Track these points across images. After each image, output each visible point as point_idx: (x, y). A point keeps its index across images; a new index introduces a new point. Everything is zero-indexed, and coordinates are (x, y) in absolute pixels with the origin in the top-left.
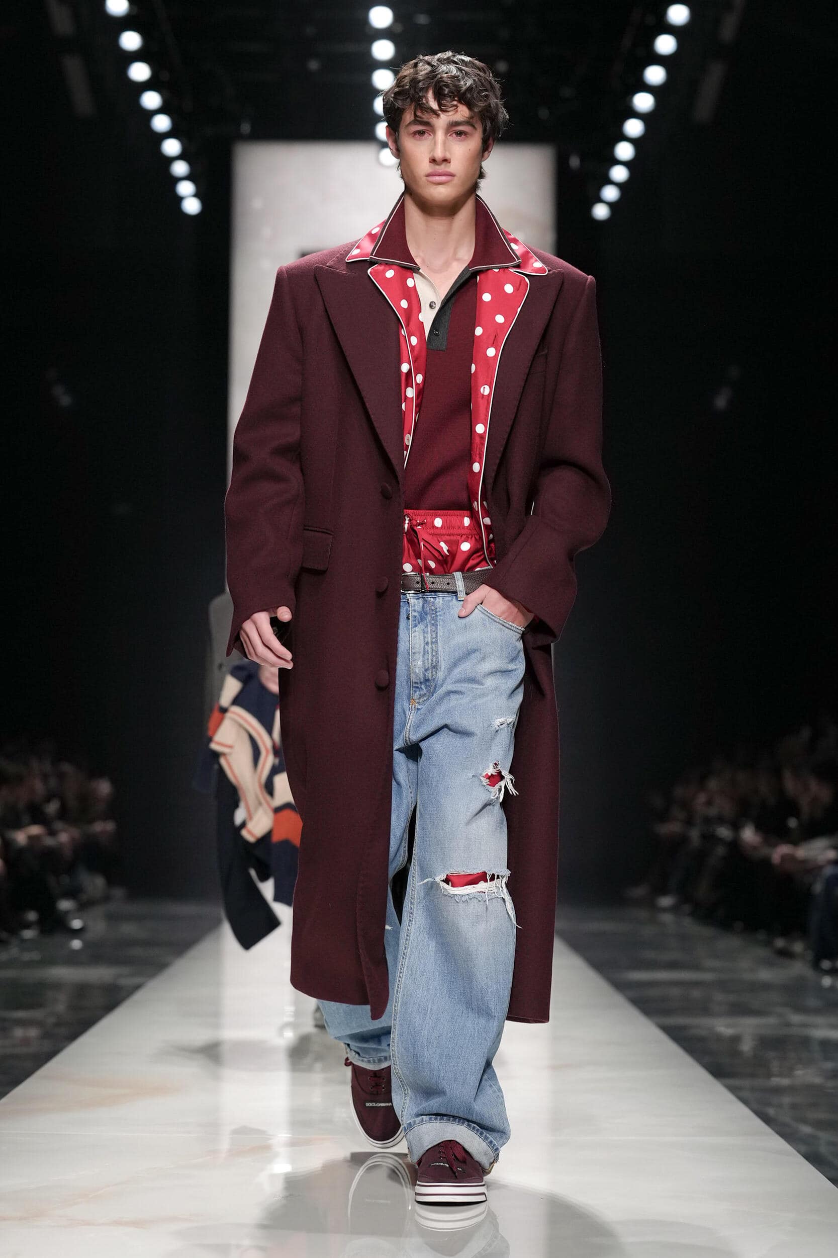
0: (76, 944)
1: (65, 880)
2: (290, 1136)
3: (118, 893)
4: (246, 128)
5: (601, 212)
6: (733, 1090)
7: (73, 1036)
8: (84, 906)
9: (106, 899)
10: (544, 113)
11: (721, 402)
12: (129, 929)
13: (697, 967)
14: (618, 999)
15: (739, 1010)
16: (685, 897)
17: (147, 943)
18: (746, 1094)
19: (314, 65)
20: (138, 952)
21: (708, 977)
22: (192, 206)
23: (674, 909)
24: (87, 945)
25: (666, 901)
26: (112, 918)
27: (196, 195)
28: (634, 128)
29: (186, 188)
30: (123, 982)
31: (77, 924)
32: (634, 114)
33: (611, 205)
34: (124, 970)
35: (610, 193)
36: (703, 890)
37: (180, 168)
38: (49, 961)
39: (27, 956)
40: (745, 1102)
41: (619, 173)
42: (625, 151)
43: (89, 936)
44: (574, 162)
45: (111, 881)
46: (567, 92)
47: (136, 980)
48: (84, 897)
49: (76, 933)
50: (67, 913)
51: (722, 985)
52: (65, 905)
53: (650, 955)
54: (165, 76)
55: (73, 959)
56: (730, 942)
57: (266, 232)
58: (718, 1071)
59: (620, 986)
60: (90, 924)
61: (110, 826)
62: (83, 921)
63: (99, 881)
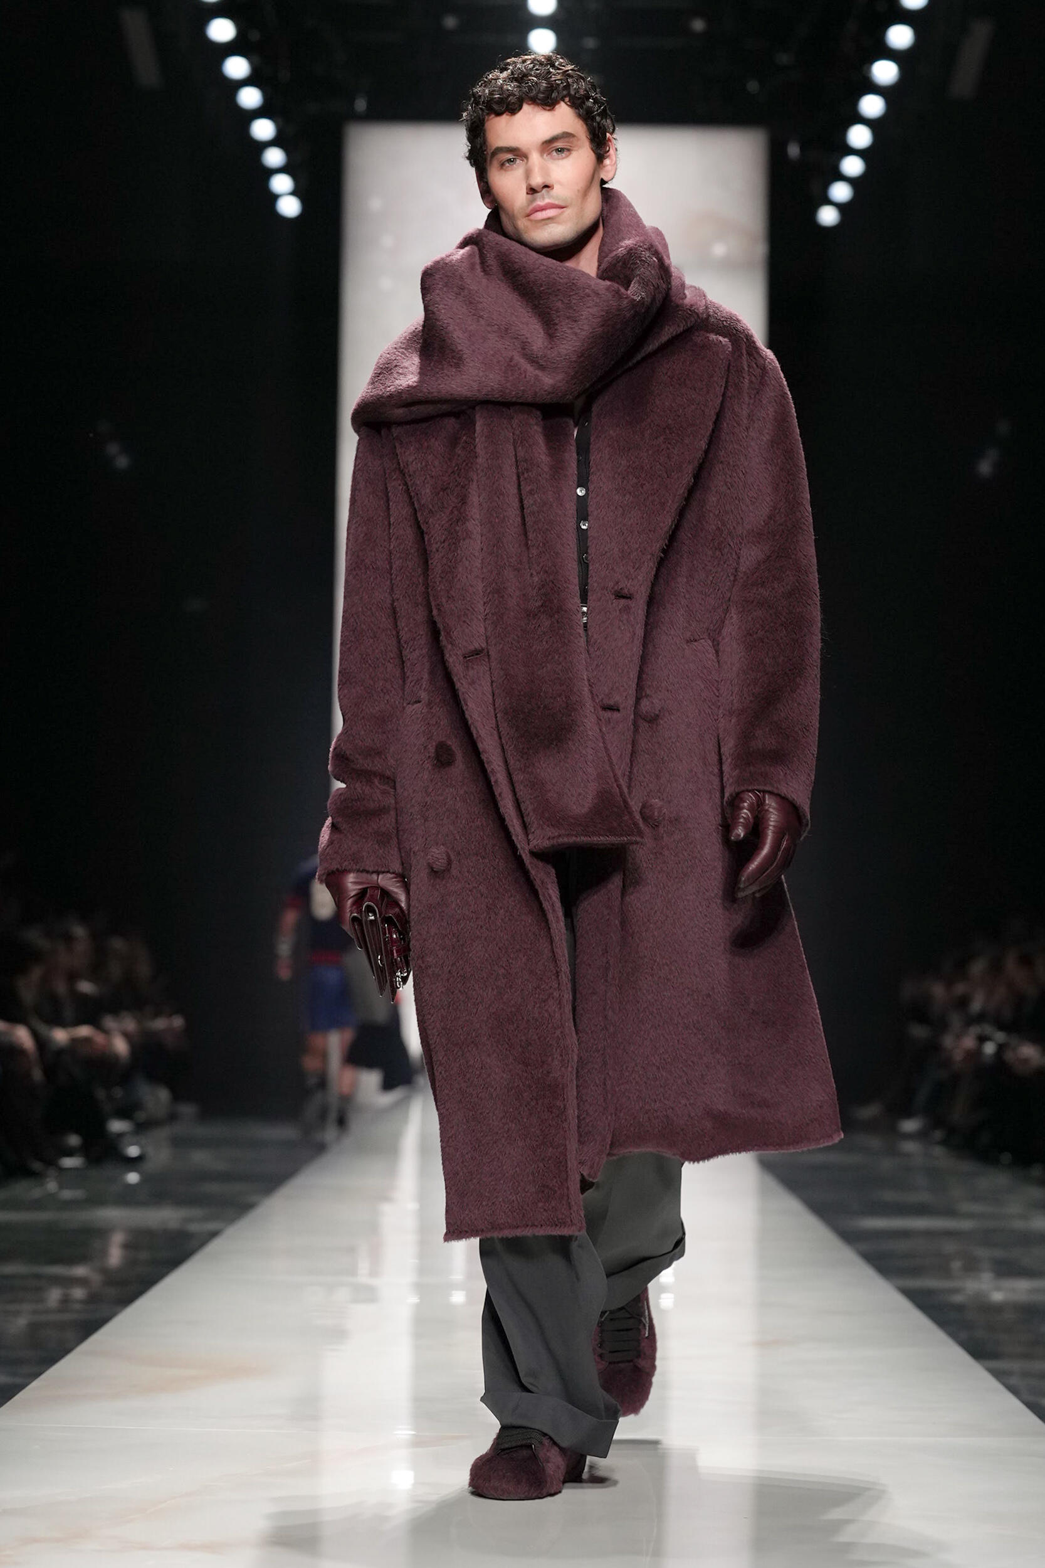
0: (133, 1178)
1: (118, 1092)
2: (413, 1433)
3: (188, 1110)
4: (361, 105)
5: (828, 216)
6: (998, 1374)
7: (127, 1300)
8: (142, 1128)
9: (172, 1117)
10: (753, 86)
11: (985, 468)
12: (201, 1158)
13: (950, 1212)
14: (847, 1254)
15: (1006, 1269)
16: (936, 1119)
17: (225, 1177)
18: (1013, 1381)
19: (450, 22)
20: (213, 1188)
21: (966, 1225)
22: (289, 207)
23: (921, 1136)
24: (146, 1179)
25: (910, 1125)
26: (179, 1143)
27: (294, 193)
28: (872, 106)
29: (281, 184)
30: (194, 1227)
31: (133, 1151)
32: (873, 88)
33: (840, 207)
34: (196, 1212)
35: (841, 192)
36: (959, 1112)
37: (274, 157)
38: (96, 1200)
39: (67, 1194)
40: (1014, 1390)
41: (852, 166)
42: (859, 136)
43: (149, 1166)
44: (794, 150)
45: (177, 1096)
46: (784, 59)
47: (211, 1226)
48: (141, 1116)
49: (133, 1163)
50: (121, 1135)
51: (987, 1238)
52: (117, 1126)
53: (889, 1196)
54: (255, 36)
55: (128, 1197)
56: (996, 1179)
57: (387, 241)
58: (979, 1351)
59: (850, 1237)
60: (150, 1151)
61: (178, 1022)
62: (141, 1147)
63: (163, 1095)
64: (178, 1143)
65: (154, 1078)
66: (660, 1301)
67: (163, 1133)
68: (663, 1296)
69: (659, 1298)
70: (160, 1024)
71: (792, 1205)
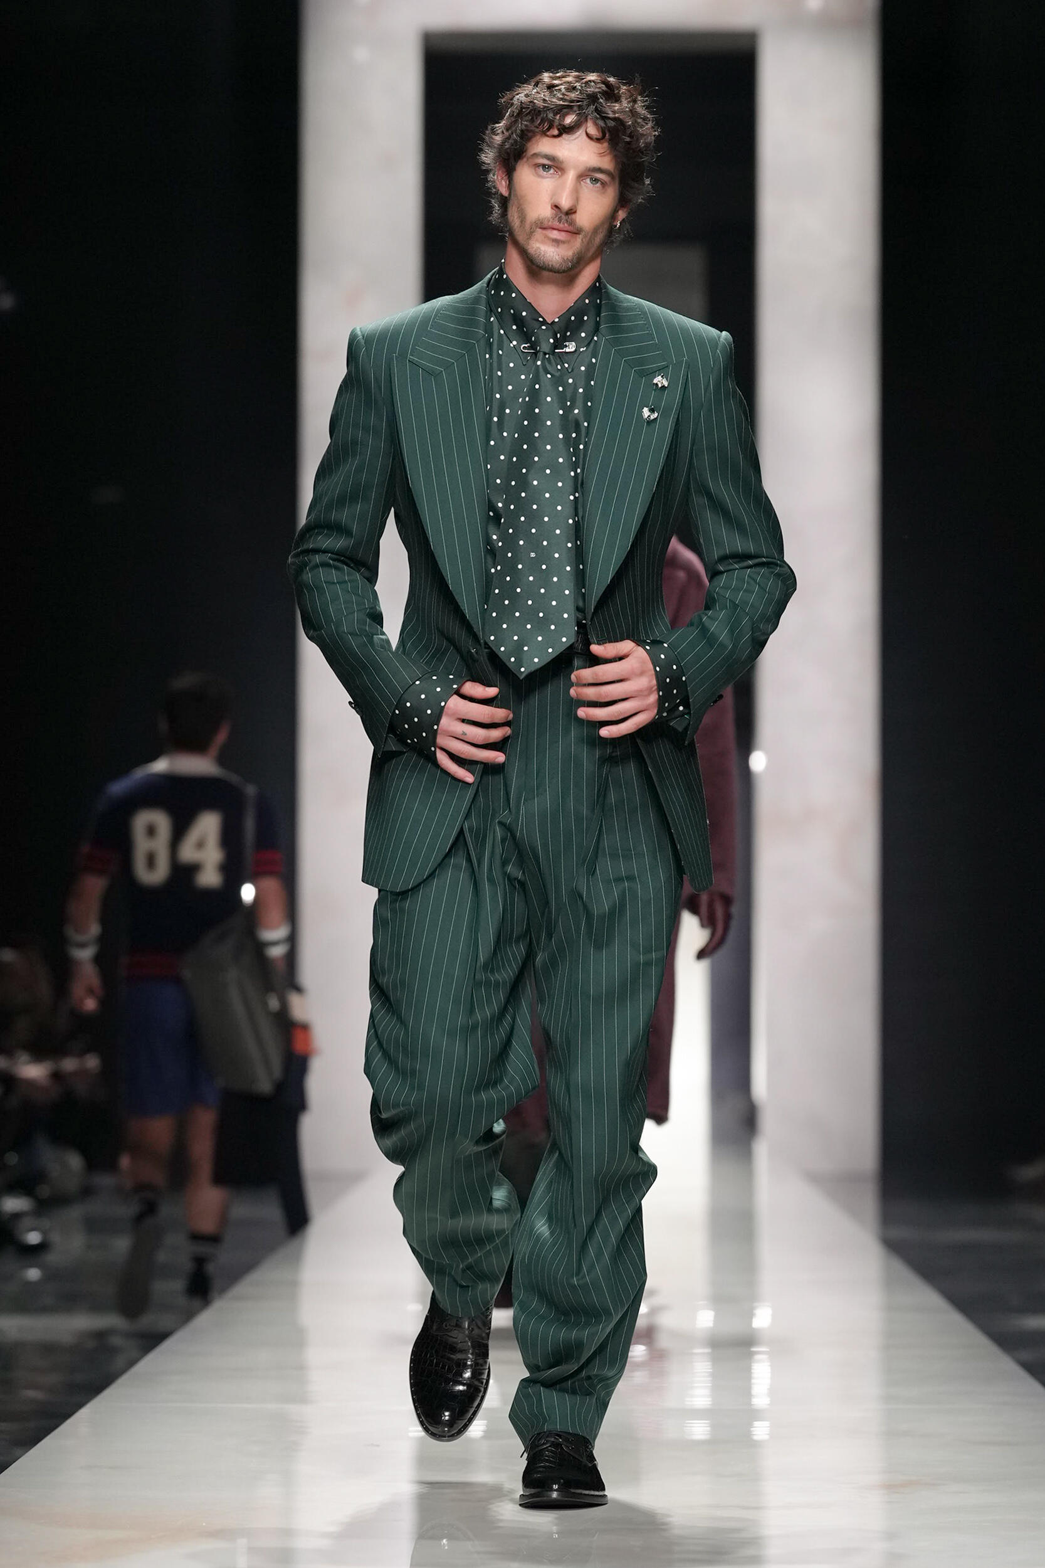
0: (33, 1274)
8: (46, 1205)
9: (87, 1192)
14: (1004, 1363)
24: (51, 1275)
26: (96, 1227)
30: (114, 1344)
31: (33, 1237)
43: (54, 1258)
45: (93, 1163)
48: (44, 1191)
49: (33, 1254)
50: (17, 1216)
59: (1007, 1342)
60: (55, 1238)
61: (92, 1062)
62: (44, 1233)
63: (75, 1161)
64: (92, 1226)
65: (62, 1138)
66: (752, 1429)
67: (75, 1213)
68: (755, 1423)
69: (751, 1425)
70: (69, 1064)
71: (930, 1298)
